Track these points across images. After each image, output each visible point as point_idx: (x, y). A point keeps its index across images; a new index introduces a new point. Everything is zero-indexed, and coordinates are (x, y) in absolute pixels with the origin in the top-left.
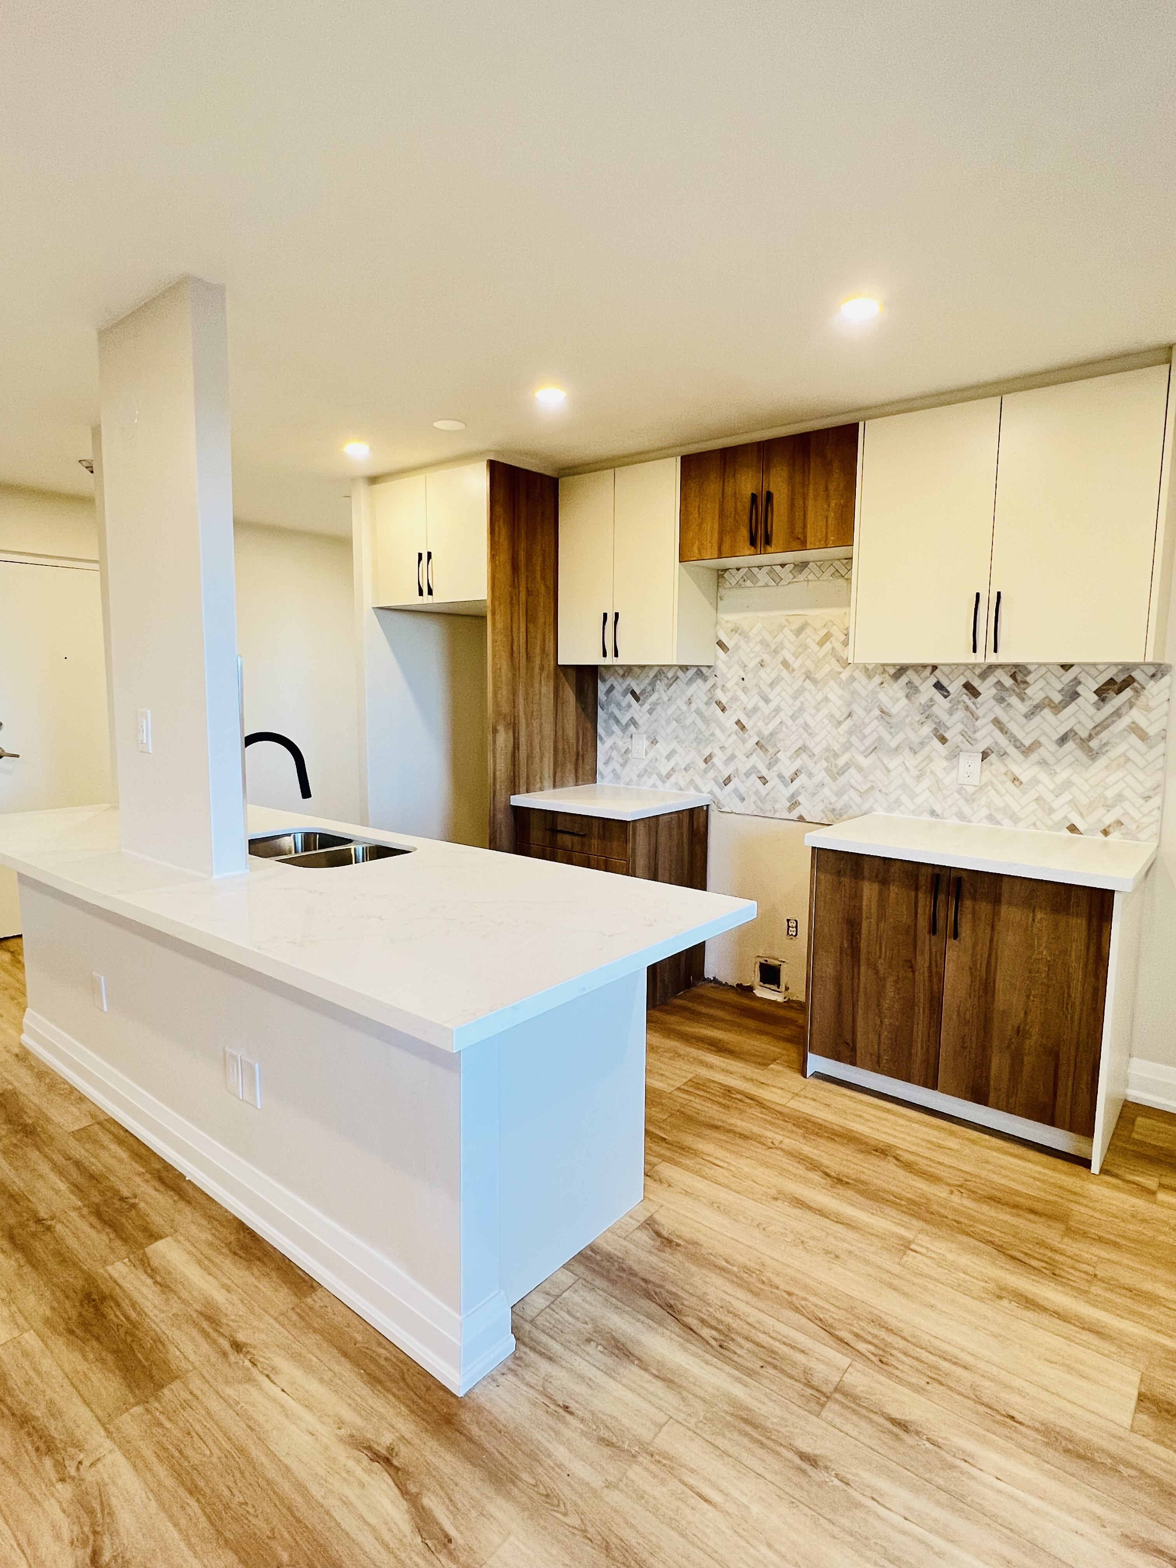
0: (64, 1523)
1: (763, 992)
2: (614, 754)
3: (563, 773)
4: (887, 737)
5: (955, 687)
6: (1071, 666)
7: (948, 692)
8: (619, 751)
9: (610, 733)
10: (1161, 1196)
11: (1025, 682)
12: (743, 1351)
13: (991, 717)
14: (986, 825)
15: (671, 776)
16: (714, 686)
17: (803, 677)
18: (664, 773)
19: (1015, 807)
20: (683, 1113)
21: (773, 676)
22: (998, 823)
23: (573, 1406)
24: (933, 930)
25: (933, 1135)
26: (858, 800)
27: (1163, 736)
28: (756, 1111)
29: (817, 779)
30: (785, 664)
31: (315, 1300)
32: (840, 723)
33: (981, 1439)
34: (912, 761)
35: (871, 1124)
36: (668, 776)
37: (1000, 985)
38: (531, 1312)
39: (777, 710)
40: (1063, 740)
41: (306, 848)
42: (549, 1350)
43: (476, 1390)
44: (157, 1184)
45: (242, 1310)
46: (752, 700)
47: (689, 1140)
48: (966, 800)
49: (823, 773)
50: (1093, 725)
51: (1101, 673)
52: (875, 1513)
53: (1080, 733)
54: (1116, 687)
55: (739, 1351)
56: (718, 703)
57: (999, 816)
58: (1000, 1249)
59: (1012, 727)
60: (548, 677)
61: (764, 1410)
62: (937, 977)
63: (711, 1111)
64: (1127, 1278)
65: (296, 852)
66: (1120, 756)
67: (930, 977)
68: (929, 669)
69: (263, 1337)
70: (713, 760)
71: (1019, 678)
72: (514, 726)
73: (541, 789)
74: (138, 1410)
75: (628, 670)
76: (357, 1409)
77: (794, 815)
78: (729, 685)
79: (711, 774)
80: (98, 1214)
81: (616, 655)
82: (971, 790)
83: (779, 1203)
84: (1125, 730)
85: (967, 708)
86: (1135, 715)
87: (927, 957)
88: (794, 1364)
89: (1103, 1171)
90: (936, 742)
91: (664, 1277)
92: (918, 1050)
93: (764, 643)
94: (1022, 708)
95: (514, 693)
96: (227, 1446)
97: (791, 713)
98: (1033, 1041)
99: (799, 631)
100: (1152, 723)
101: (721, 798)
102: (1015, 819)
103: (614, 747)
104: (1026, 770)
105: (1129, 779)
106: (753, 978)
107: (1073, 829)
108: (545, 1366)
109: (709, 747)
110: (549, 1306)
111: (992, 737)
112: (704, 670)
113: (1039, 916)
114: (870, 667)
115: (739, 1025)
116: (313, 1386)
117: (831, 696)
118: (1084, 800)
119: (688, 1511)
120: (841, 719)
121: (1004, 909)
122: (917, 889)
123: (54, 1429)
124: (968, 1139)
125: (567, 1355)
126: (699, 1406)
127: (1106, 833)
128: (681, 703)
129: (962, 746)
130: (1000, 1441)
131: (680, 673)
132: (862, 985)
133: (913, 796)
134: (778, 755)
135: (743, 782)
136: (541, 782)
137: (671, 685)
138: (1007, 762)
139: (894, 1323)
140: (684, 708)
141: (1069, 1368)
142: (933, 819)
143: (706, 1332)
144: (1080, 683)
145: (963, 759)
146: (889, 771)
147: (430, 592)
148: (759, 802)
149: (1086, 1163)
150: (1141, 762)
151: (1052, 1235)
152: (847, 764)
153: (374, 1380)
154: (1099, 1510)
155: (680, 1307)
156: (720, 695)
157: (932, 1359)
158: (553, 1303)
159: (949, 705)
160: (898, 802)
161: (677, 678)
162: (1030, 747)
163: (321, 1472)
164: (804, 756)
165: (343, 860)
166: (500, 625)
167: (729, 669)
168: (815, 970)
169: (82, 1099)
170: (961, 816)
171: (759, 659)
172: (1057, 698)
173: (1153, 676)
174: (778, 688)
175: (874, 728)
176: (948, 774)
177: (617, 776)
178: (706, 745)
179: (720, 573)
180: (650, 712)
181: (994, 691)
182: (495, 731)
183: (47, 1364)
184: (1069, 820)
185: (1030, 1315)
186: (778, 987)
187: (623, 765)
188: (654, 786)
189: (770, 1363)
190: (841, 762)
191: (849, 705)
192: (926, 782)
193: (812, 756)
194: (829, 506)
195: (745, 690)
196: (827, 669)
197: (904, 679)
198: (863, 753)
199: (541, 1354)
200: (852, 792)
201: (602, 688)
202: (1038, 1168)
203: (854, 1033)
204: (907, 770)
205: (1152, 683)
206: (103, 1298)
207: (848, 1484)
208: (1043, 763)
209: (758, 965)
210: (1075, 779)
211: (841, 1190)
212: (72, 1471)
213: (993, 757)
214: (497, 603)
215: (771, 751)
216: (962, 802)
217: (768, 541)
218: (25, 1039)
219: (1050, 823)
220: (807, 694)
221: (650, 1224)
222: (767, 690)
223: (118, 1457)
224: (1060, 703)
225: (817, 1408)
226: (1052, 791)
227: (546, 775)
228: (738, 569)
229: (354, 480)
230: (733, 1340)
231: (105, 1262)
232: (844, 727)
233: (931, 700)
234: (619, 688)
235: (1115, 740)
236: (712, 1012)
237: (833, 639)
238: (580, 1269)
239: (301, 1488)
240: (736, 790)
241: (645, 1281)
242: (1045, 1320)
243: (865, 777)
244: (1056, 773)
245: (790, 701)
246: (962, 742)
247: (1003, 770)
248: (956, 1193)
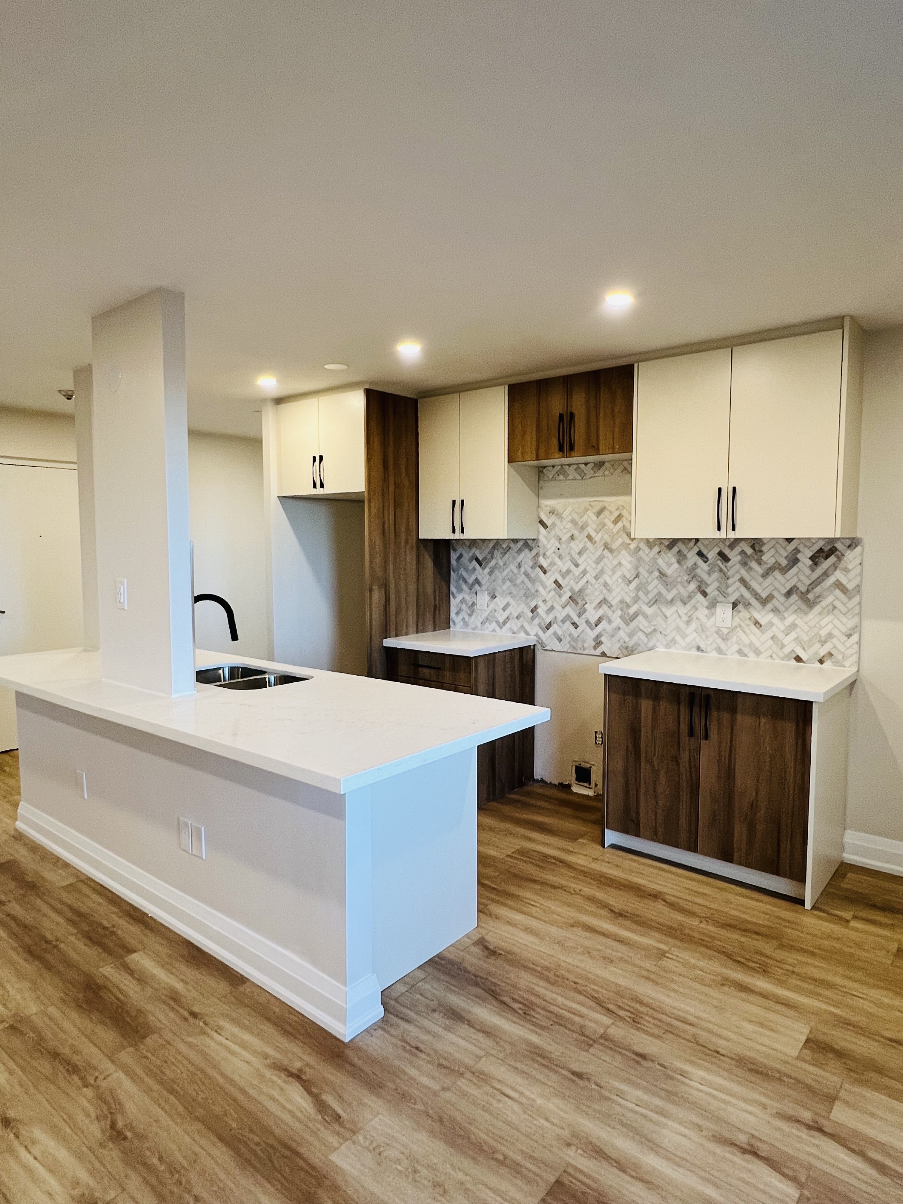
0: (91, 1109)
1: (577, 789)
2: (464, 606)
3: (424, 621)
4: (664, 592)
5: (711, 555)
6: (793, 539)
7: (707, 558)
8: (466, 604)
9: (460, 590)
10: (853, 924)
11: (761, 551)
12: (539, 1016)
13: (738, 577)
14: (737, 657)
15: (507, 622)
16: (537, 555)
17: (603, 548)
18: (501, 621)
19: (757, 644)
20: (509, 872)
21: (581, 546)
22: (746, 656)
23: (422, 1047)
24: (691, 734)
25: (694, 886)
26: (645, 640)
27: (858, 589)
28: (564, 871)
29: (614, 625)
30: (589, 537)
31: (245, 989)
32: (630, 582)
33: (692, 1063)
34: (683, 610)
35: (650, 879)
36: (505, 623)
37: (739, 773)
38: (395, 994)
39: (585, 572)
40: (789, 594)
41: (232, 676)
42: (406, 1016)
43: (357, 1039)
44: (128, 919)
45: (194, 994)
46: (565, 565)
47: (513, 889)
48: (723, 639)
49: (619, 620)
50: (810, 582)
51: (814, 544)
52: (617, 1102)
53: (801, 589)
54: (824, 555)
55: (536, 1016)
56: (541, 567)
57: (746, 650)
58: (729, 956)
59: (754, 584)
60: (412, 547)
61: (549, 1048)
62: (695, 768)
63: (531, 870)
64: (817, 974)
65: (224, 680)
66: (829, 605)
67: (690, 768)
68: (693, 542)
69: (211, 1009)
70: (538, 610)
71: (757, 549)
72: (385, 586)
73: (407, 634)
74: (132, 1049)
75: (474, 543)
76: (277, 1048)
77: (598, 652)
78: (548, 554)
79: (537, 621)
80: (90, 938)
81: (463, 532)
82: (725, 631)
83: (575, 929)
84: (831, 586)
85: (721, 570)
86: (838, 575)
87: (687, 752)
88: (573, 1023)
89: (814, 908)
90: (699, 596)
91: (489, 973)
92: (683, 821)
93: (574, 522)
94: (759, 570)
95: (386, 561)
96: (192, 1069)
97: (594, 574)
98: (762, 813)
99: (599, 513)
100: (850, 581)
101: (544, 639)
102: (758, 653)
103: (463, 601)
104: (764, 616)
105: (836, 621)
106: (571, 778)
107: (798, 659)
108: (404, 1025)
109: (535, 600)
110: (407, 991)
111: (739, 591)
112: (530, 542)
113: (763, 721)
114: (651, 540)
115: (557, 813)
116: (247, 1037)
117: (623, 562)
118: (806, 638)
119: (495, 1102)
120: (632, 579)
121: (739, 717)
122: (679, 704)
123: (75, 1059)
124: (718, 888)
125: (419, 1019)
126: (508, 1047)
127: (821, 662)
128: (513, 567)
129: (719, 599)
130: (707, 1064)
131: (512, 545)
132: (642, 775)
133: (684, 636)
134: (586, 606)
135: (560, 627)
136: (407, 628)
137: (506, 553)
138: (750, 610)
139: (646, 1000)
140: (516, 571)
141: (762, 1025)
142: (700, 653)
143: (516, 1006)
144: (799, 551)
145: (719, 609)
146: (667, 617)
147: (322, 486)
148: (572, 643)
149: (801, 902)
150: (844, 610)
151: (767, 948)
152: (636, 612)
153: (286, 1033)
154: (764, 1100)
155: (499, 991)
156: (542, 561)
157: (669, 1020)
158: (410, 989)
159: (708, 568)
160: (673, 641)
161: (510, 548)
162: (766, 598)
163: (255, 1082)
164: (605, 607)
165: (261, 684)
166: (374, 511)
167: (549, 541)
168: (609, 766)
169: (66, 865)
170: (719, 650)
171: (570, 534)
172: (784, 562)
173: (849, 546)
174: (584, 556)
175: (655, 585)
176: (709, 619)
177: (466, 624)
178: (532, 600)
179: (541, 469)
180: (490, 573)
181: (739, 558)
182: (371, 591)
183: (67, 1025)
184: (795, 653)
185: (743, 995)
186: (590, 785)
187: (470, 615)
188: (494, 630)
189: (557, 1023)
190: (632, 611)
191: (637, 568)
192: (694, 625)
193: (610, 607)
194: (614, 423)
195: (560, 557)
196: (620, 541)
197: (675, 549)
198: (648, 604)
199: (402, 1019)
200: (640, 634)
201: (453, 556)
202: (768, 907)
203: (638, 814)
204: (680, 616)
205: (849, 552)
206: (100, 987)
207: (601, 1087)
208: (775, 610)
209: (574, 768)
210: (799, 622)
211: (621, 920)
212: (92, 1082)
213: (740, 607)
214: (372, 493)
215: (581, 603)
216: (719, 641)
217: (572, 448)
218: (20, 825)
219: (782, 655)
220: (605, 560)
221: (482, 943)
222: (576, 557)
223: (121, 1075)
224: (786, 566)
225: (587, 1048)
226: (783, 632)
227: (410, 622)
228: (553, 467)
229: (263, 401)
230: (534, 1010)
231: (98, 967)
232: (633, 585)
233: (695, 564)
234: (466, 556)
235: (825, 593)
236: (539, 803)
237: (624, 519)
238: (430, 970)
239: (243, 1091)
240: (555, 634)
241: (476, 976)
242: (752, 998)
243: (649, 622)
244: (785, 618)
245: (594, 566)
246: (718, 595)
247: (748, 615)
248: (704, 922)
